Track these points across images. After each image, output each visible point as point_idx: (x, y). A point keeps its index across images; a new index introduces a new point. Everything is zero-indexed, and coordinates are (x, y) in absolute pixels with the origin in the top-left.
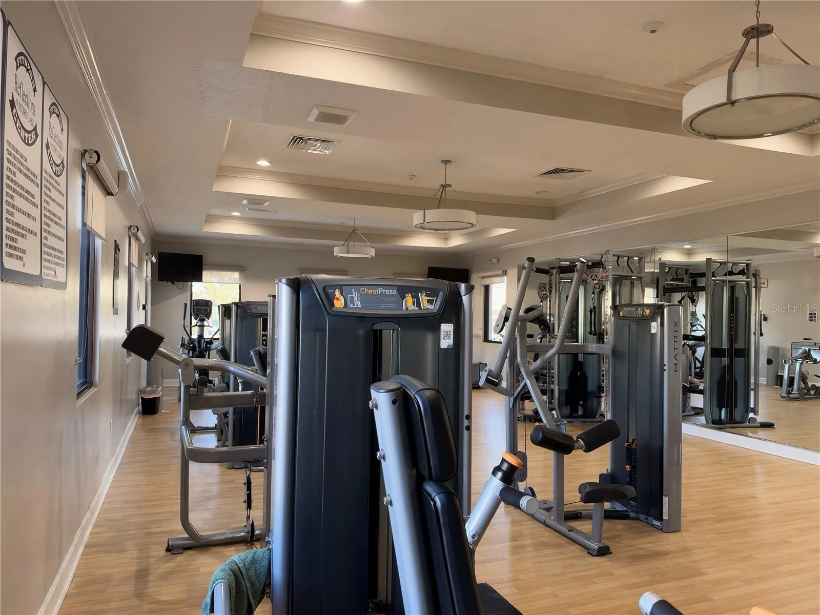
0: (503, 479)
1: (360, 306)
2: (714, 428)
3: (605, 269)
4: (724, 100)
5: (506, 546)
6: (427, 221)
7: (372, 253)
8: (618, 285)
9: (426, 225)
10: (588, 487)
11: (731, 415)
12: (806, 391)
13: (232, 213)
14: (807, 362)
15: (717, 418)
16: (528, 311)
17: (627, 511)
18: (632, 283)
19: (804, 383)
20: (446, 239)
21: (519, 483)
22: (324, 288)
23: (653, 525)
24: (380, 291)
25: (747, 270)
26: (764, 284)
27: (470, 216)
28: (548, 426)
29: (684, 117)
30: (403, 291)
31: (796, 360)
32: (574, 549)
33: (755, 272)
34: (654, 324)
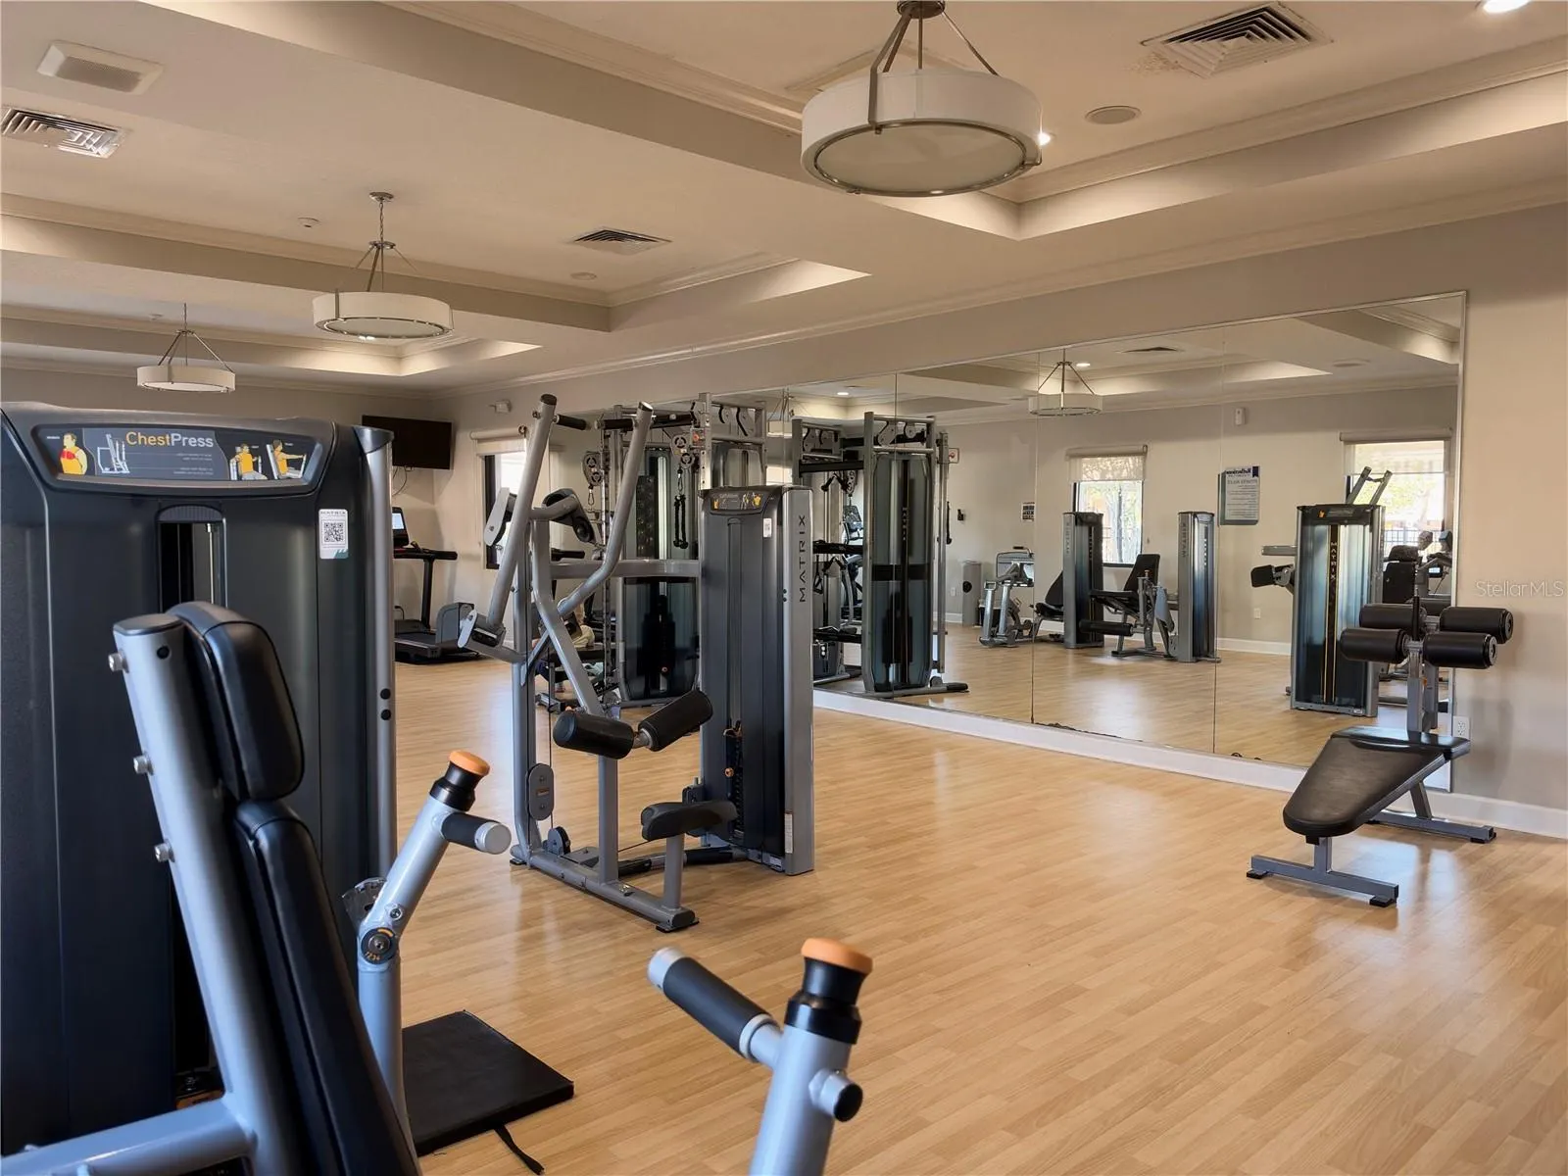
0: (450, 802)
1: (126, 471)
2: (878, 698)
3: (699, 427)
4: (863, 120)
5: (510, 939)
6: (343, 315)
7: (227, 381)
8: (722, 457)
9: (341, 323)
10: (656, 810)
11: (903, 674)
12: (1016, 631)
14: (1019, 585)
15: (882, 681)
16: (551, 499)
17: (728, 848)
18: (745, 453)
19: (1014, 619)
20: (399, 358)
21: (539, 822)
22: (35, 432)
23: (769, 866)
24: (173, 440)
25: (928, 433)
26: (953, 457)
27: (436, 311)
28: (589, 712)
29: (805, 146)
30: (229, 441)
31: (1003, 583)
32: (636, 925)
33: (939, 437)
34: (767, 521)
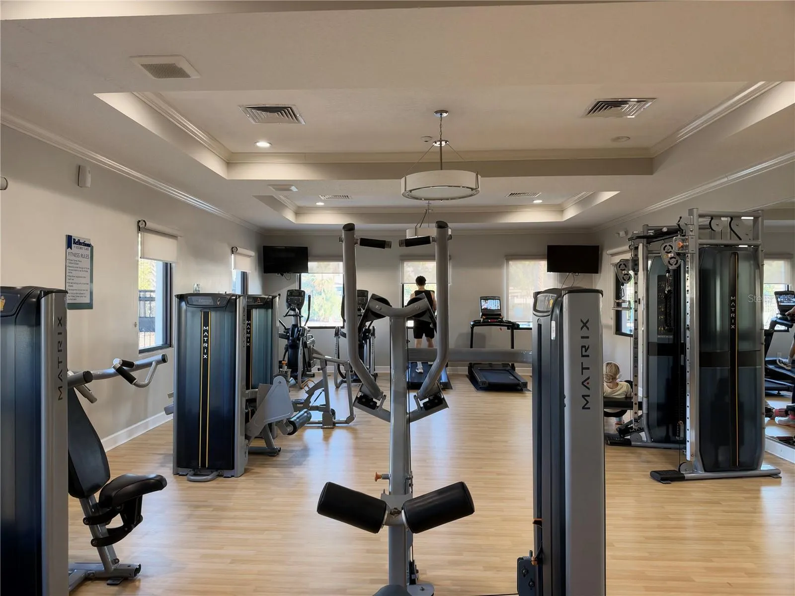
6: (409, 188)
13: (317, 204)
20: (561, 210)
34: (553, 324)
